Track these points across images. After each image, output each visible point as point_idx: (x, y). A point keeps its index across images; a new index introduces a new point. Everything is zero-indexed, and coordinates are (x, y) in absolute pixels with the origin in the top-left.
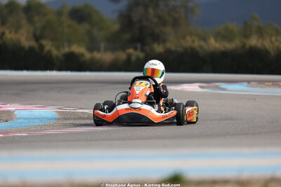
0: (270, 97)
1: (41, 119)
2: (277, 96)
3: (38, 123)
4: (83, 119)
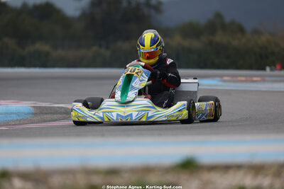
0: (245, 92)
1: (18, 114)
2: (252, 91)
3: (15, 117)
4: (61, 113)
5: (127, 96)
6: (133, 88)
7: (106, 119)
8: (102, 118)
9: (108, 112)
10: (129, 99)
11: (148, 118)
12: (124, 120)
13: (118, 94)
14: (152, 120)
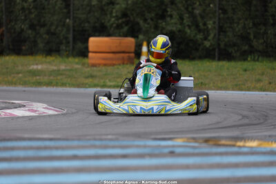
5: (148, 93)
6: (153, 86)
7: (131, 112)
8: (128, 111)
9: (133, 106)
10: (150, 95)
11: (166, 111)
12: (147, 113)
13: (140, 91)
14: (169, 112)
